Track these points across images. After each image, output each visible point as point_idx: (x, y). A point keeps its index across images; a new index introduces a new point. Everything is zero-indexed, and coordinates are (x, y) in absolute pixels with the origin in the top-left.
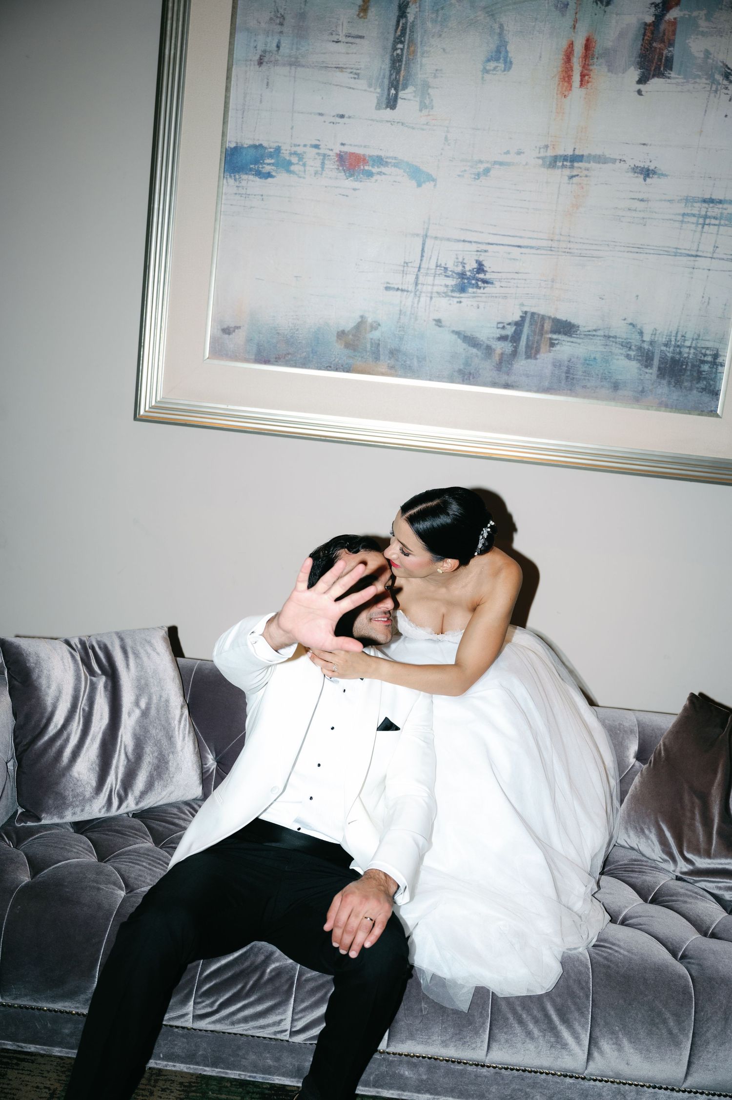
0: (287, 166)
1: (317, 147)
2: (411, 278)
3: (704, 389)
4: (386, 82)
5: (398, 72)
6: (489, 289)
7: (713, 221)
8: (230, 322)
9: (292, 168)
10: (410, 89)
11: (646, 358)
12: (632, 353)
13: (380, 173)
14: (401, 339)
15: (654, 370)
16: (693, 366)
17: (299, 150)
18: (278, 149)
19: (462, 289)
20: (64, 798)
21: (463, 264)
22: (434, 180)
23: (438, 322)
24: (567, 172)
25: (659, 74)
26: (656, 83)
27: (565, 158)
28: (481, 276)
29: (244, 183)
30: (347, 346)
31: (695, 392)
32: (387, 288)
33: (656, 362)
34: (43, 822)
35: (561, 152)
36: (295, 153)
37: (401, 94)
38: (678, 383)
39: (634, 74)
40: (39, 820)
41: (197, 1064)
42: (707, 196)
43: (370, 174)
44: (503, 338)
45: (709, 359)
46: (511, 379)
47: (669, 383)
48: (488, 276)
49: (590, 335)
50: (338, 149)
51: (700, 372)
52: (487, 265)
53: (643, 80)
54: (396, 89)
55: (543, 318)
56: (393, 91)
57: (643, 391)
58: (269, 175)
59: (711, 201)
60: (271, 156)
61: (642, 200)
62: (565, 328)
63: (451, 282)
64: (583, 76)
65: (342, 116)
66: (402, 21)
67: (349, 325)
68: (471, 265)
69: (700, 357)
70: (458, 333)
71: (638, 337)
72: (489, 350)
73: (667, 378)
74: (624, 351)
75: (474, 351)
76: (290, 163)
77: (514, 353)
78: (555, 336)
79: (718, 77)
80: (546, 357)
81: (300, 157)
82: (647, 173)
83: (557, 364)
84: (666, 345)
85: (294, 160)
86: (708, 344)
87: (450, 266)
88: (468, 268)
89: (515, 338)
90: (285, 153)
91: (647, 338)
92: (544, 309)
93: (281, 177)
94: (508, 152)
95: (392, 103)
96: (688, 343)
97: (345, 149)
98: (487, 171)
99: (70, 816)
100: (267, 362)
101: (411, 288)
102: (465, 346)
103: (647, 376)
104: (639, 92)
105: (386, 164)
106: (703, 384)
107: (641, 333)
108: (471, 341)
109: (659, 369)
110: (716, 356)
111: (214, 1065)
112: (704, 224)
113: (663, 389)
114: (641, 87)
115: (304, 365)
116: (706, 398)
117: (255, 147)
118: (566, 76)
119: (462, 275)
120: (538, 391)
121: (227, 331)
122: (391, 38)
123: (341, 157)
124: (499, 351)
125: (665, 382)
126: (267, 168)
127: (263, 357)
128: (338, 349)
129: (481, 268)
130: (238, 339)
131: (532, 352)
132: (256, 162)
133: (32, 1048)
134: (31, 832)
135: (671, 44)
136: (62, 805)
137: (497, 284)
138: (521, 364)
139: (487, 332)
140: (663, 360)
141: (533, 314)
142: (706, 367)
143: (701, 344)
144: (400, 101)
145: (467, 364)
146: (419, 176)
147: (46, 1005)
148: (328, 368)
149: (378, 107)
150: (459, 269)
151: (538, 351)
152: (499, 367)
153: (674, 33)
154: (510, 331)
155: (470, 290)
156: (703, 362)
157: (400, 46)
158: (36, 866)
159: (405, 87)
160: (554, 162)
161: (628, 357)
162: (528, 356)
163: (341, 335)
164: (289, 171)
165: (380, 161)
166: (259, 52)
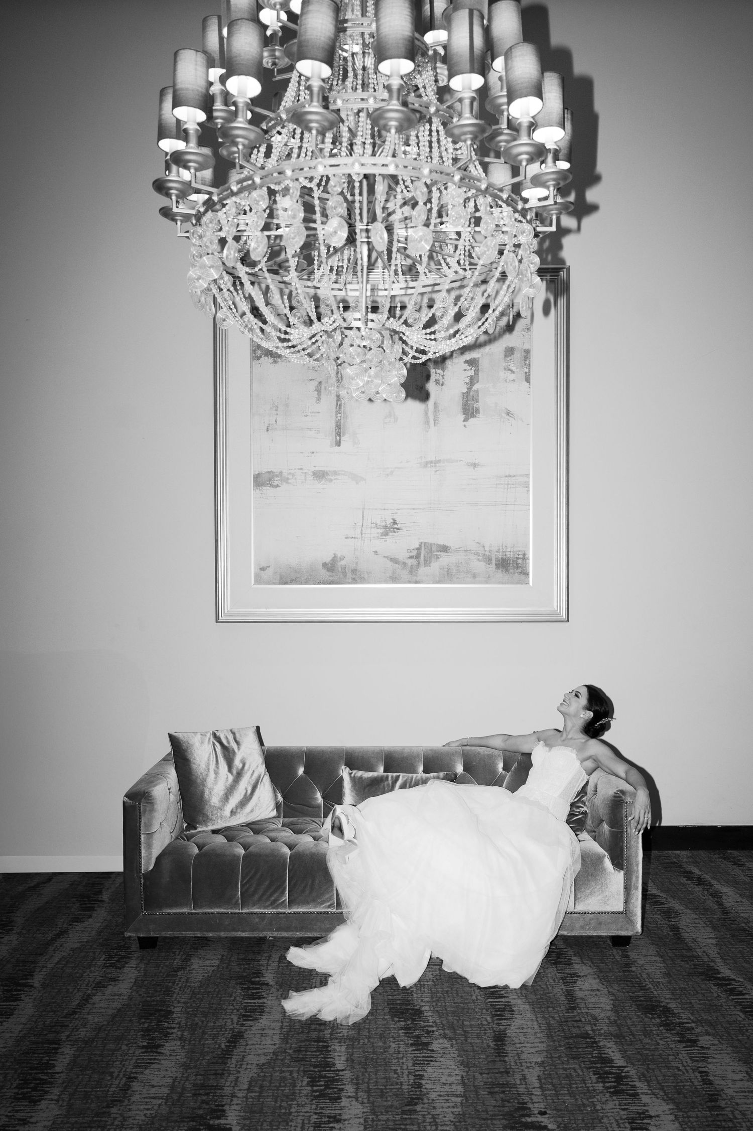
0: (286, 480)
1: (301, 469)
2: (359, 531)
3: (521, 573)
4: (334, 433)
5: (340, 428)
6: (400, 532)
7: (512, 486)
8: (264, 565)
9: (290, 481)
10: (347, 436)
11: (488, 560)
12: (481, 558)
13: (335, 479)
14: (357, 563)
15: (493, 565)
16: (513, 561)
17: (292, 472)
18: (281, 472)
19: (386, 534)
20: (207, 816)
21: (385, 521)
22: (365, 480)
23: (376, 553)
24: (434, 469)
25: (473, 416)
26: (472, 420)
27: (431, 462)
28: (396, 526)
29: (264, 491)
30: (328, 570)
31: (516, 574)
32: (346, 538)
33: (494, 562)
34: (199, 829)
35: (429, 459)
36: (290, 474)
37: (342, 439)
38: (507, 571)
39: (462, 417)
40: (196, 828)
41: (292, 931)
42: (507, 474)
43: (331, 480)
44: (411, 557)
45: (521, 556)
46: (418, 579)
47: (502, 571)
48: (399, 526)
49: (457, 551)
50: (313, 469)
51: (517, 564)
52: (398, 521)
53: (466, 420)
54: (340, 436)
55: (431, 545)
56: (338, 438)
57: (489, 577)
58: (277, 486)
59: (510, 476)
60: (277, 476)
61: (474, 479)
62: (444, 549)
63: (381, 531)
64: (435, 421)
65: (313, 453)
66: (339, 403)
67: (328, 559)
68: (389, 521)
69: (516, 556)
70: (387, 557)
71: (482, 549)
72: (404, 564)
73: (501, 569)
74: (476, 557)
75: (397, 565)
76: (288, 479)
77: (419, 564)
78: (438, 553)
79: (504, 415)
80: (435, 566)
81: (293, 475)
82: (475, 465)
83: (442, 568)
84: (497, 552)
85: (290, 477)
86: (519, 549)
87: (379, 523)
88: (388, 523)
89: (417, 557)
90: (285, 474)
91: (487, 549)
92: (430, 540)
93: (284, 486)
94: (401, 462)
95: (338, 444)
96: (509, 550)
97: (316, 469)
98: (392, 473)
99: (211, 827)
100: (286, 583)
101: (359, 536)
102: (391, 563)
103: (490, 569)
104: (465, 426)
105: (339, 474)
106: (520, 570)
107: (484, 547)
108: (395, 561)
109: (496, 565)
110: (524, 555)
111: (301, 931)
112: (508, 488)
113: (500, 574)
114: (465, 423)
115: (306, 583)
116: (523, 577)
117: (269, 472)
118: (427, 422)
119: (385, 527)
120: (433, 583)
121: (263, 569)
122: (334, 411)
123: (315, 473)
124: (410, 565)
125: (500, 571)
126: (276, 483)
127: (284, 581)
128: (324, 574)
129: (395, 522)
130: (270, 572)
131: (427, 562)
132: (270, 480)
133: (210, 934)
134: (193, 836)
135: (477, 401)
136: (206, 820)
137: (405, 529)
138: (422, 570)
139: (402, 556)
140: (497, 560)
141: (425, 543)
142: (520, 561)
143: (516, 549)
144: (342, 442)
145: (394, 573)
146: (356, 478)
147: (216, 910)
148: (320, 583)
149: (331, 446)
150: (384, 524)
151: (430, 562)
152: (411, 573)
153: (478, 396)
154: (414, 553)
155: (391, 534)
156: (518, 558)
157: (339, 415)
158: (200, 847)
159: (344, 435)
160: (426, 464)
161: (478, 560)
162: (425, 565)
163: (325, 565)
164: (288, 483)
165: (335, 473)
166: (266, 425)
